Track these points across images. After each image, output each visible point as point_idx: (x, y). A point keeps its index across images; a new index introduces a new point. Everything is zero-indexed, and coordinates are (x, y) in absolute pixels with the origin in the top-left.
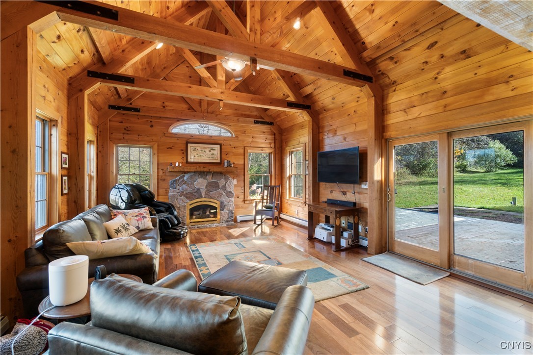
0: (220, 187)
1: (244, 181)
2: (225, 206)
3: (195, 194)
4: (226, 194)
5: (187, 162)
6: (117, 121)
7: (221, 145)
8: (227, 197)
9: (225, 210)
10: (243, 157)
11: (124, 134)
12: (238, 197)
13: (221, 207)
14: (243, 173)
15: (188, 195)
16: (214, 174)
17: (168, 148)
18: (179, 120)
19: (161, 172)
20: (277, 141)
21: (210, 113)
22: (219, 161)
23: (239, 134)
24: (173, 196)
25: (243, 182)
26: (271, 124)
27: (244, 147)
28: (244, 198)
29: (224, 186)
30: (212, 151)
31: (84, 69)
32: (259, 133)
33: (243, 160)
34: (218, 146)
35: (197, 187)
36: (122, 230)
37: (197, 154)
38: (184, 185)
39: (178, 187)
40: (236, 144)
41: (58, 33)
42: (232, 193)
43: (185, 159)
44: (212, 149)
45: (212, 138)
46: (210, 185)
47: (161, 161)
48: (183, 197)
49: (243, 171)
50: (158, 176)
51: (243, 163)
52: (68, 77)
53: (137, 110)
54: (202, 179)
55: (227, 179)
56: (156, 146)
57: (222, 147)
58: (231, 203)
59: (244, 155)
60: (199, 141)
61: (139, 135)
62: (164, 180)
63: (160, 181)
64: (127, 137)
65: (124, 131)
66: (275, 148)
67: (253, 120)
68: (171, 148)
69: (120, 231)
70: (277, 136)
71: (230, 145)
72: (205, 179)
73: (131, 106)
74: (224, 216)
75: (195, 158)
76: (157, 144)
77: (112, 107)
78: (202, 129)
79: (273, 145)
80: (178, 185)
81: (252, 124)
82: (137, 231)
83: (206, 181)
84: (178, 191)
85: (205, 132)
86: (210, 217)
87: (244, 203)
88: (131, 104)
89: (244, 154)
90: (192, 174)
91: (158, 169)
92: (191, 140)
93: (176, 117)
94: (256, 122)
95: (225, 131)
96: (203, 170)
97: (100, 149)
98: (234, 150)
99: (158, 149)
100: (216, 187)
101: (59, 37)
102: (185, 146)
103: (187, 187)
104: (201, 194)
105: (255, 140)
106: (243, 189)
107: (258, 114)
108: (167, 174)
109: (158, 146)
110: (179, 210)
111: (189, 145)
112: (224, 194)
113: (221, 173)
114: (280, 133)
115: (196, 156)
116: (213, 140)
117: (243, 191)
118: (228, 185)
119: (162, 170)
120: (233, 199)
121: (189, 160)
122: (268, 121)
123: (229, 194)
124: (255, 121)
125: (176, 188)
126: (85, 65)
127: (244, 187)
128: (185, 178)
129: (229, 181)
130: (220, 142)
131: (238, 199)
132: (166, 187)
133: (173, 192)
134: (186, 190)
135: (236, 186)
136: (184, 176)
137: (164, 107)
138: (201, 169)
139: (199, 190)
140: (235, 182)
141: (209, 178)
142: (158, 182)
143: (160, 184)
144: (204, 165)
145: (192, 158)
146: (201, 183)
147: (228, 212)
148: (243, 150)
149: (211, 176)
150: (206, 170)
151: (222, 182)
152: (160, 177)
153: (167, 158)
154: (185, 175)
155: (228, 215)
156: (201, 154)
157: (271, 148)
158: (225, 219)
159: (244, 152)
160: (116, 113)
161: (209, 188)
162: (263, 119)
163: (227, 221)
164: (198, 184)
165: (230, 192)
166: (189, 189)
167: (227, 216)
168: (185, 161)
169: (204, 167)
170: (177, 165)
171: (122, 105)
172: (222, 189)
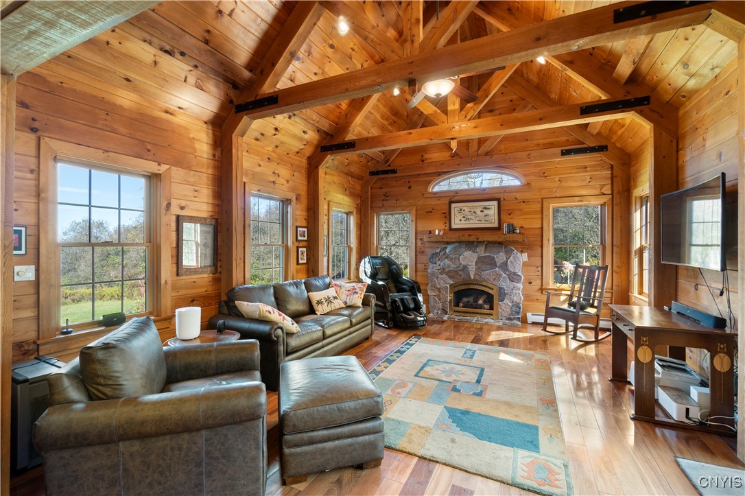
0: (498, 264)
1: (542, 256)
2: (505, 294)
3: (460, 273)
4: (509, 276)
5: (451, 229)
6: (377, 188)
7: (498, 200)
8: (510, 280)
9: (506, 301)
10: (540, 216)
11: (383, 200)
12: (530, 283)
13: (500, 296)
14: (539, 243)
15: (451, 274)
16: (489, 244)
17: (427, 212)
18: (440, 174)
19: (419, 242)
20: (615, 180)
21: (481, 155)
22: (496, 225)
23: (533, 178)
24: (433, 274)
25: (540, 258)
26: (602, 149)
27: (542, 199)
28: (542, 286)
29: (505, 264)
30: (486, 212)
31: (317, 147)
32: (574, 171)
33: (540, 222)
34: (495, 203)
35: (463, 263)
36: (324, 301)
37: (464, 217)
38: (446, 260)
39: (438, 262)
40: (527, 196)
41: (274, 127)
42: (518, 275)
43: (447, 225)
44: (486, 208)
45: (485, 192)
46: (481, 260)
47: (420, 229)
48: (444, 275)
49: (540, 239)
50: (416, 247)
51: (539, 226)
52: (306, 158)
53: (394, 171)
54: (470, 252)
55: (509, 253)
56: (414, 212)
57: (502, 203)
58: (517, 292)
59: (542, 213)
60: (468, 198)
61: (397, 200)
62: (423, 252)
63: (418, 253)
64: (386, 203)
65: (383, 198)
66: (612, 194)
67: (558, 150)
68: (431, 212)
69: (322, 303)
70: (617, 171)
71: (516, 199)
72: (474, 252)
73: (389, 168)
74: (503, 310)
75: (461, 222)
76: (415, 208)
77: (372, 173)
78: (473, 180)
79: (607, 190)
80: (439, 260)
81: (557, 157)
82: (344, 306)
83: (477, 255)
84: (439, 268)
85: (478, 185)
86: (484, 309)
87: (542, 293)
88: (389, 165)
89: (542, 210)
90: (457, 245)
91: (416, 239)
92: (456, 198)
93: (435, 171)
94: (565, 153)
95: (511, 178)
96: (470, 238)
97: (363, 219)
98: (523, 206)
99: (416, 214)
100: (491, 264)
101: (276, 129)
102: (448, 207)
103: (449, 262)
104: (469, 274)
105: (564, 184)
106: (539, 269)
107: (570, 138)
108: (427, 245)
109: (416, 210)
110: (440, 292)
111: (453, 205)
112: (504, 275)
113: (500, 243)
114: (624, 164)
115: (463, 219)
116: (487, 194)
117: (539, 274)
118: (511, 262)
119: (421, 239)
120: (520, 286)
121: (454, 226)
122: (592, 145)
123: (514, 277)
124: (562, 151)
125: (436, 263)
126: (315, 142)
127: (542, 266)
128: (447, 251)
129: (513, 255)
130: (497, 196)
131: (530, 286)
132: (425, 262)
133: (432, 268)
134: (449, 266)
135: (525, 264)
136: (447, 248)
137: (423, 161)
138: (466, 238)
139: (465, 267)
140: (524, 257)
141: (481, 251)
142: (416, 255)
143: (418, 257)
144: (470, 232)
145: (457, 222)
146: (469, 258)
147: (510, 304)
148: (540, 205)
149: (483, 248)
150: (472, 239)
151: (500, 257)
152: (418, 249)
153: (425, 226)
154: (448, 246)
155: (511, 308)
156: (470, 217)
157: (604, 194)
158: (505, 314)
159: (542, 208)
160: (376, 179)
161: (480, 265)
162: (584, 144)
163: (510, 319)
164: (465, 258)
165: (515, 274)
166: (452, 266)
167: (509, 310)
168: (447, 228)
169: (469, 235)
170: (437, 233)
171: (380, 169)
172: (501, 267)
